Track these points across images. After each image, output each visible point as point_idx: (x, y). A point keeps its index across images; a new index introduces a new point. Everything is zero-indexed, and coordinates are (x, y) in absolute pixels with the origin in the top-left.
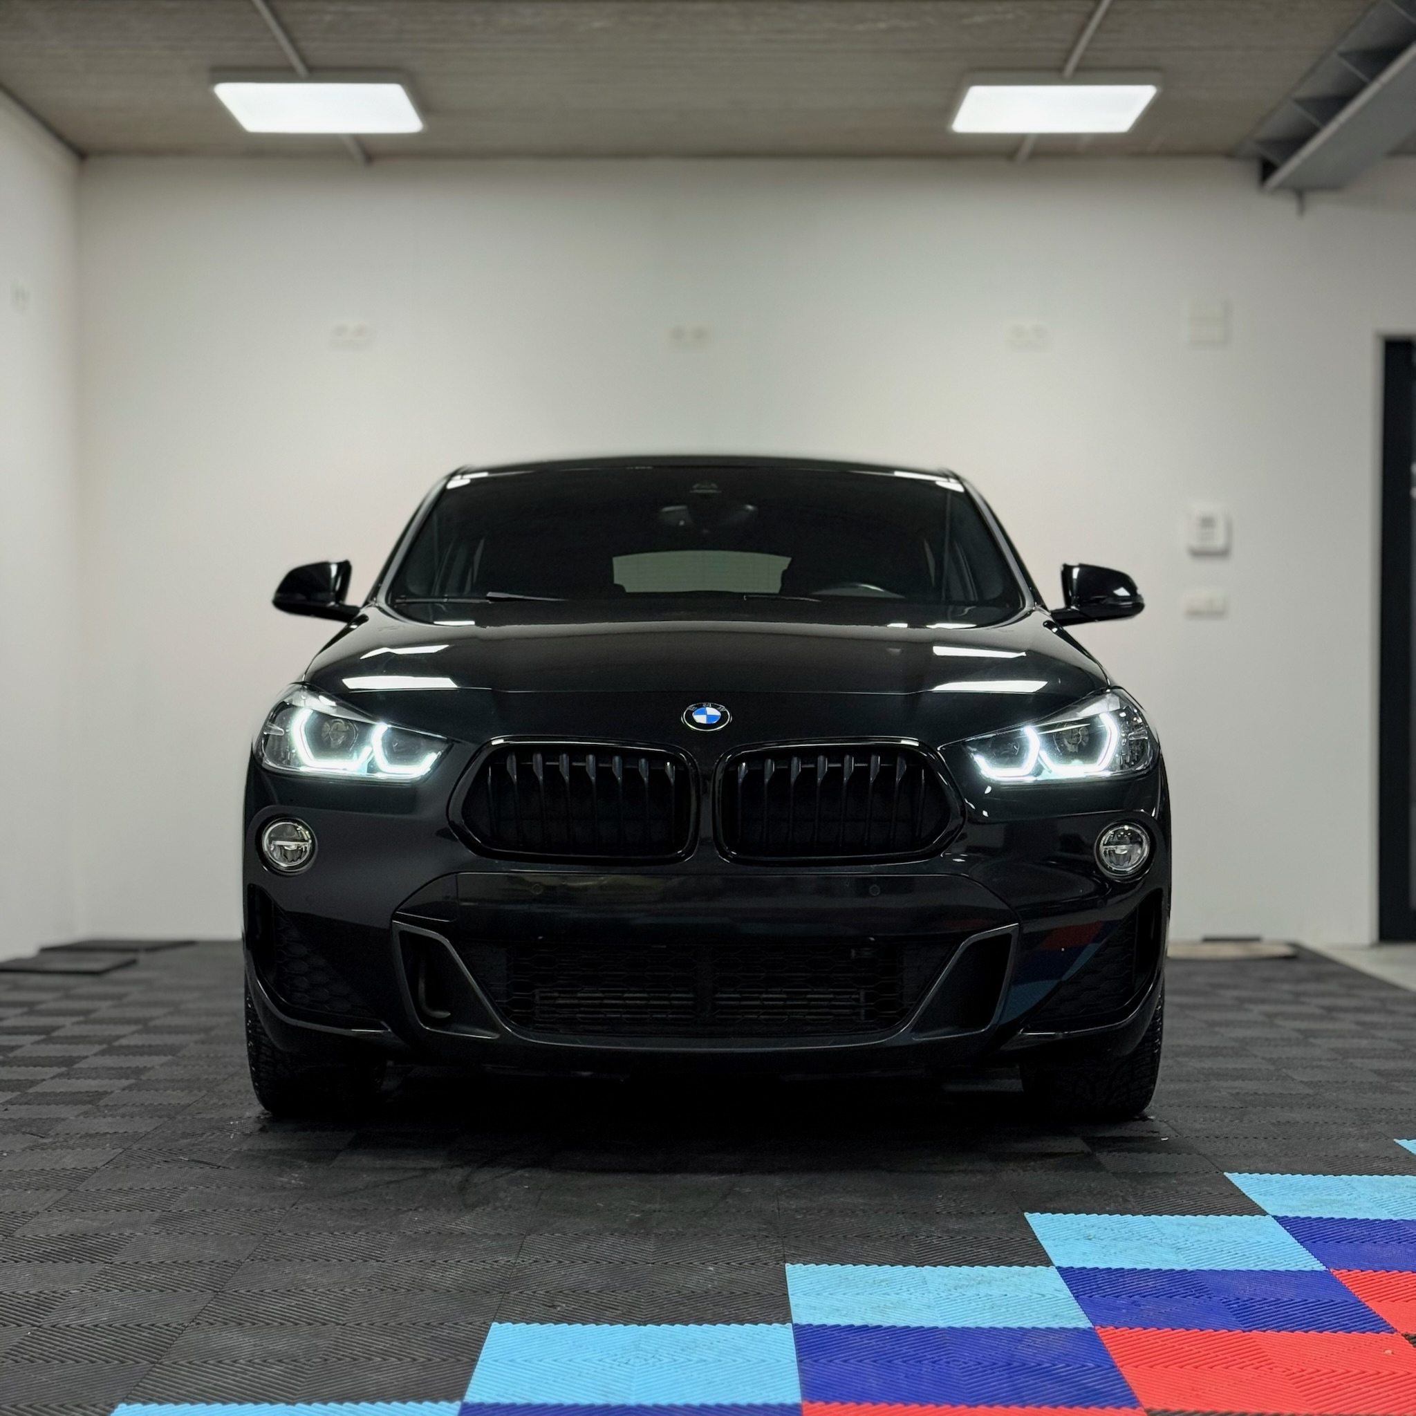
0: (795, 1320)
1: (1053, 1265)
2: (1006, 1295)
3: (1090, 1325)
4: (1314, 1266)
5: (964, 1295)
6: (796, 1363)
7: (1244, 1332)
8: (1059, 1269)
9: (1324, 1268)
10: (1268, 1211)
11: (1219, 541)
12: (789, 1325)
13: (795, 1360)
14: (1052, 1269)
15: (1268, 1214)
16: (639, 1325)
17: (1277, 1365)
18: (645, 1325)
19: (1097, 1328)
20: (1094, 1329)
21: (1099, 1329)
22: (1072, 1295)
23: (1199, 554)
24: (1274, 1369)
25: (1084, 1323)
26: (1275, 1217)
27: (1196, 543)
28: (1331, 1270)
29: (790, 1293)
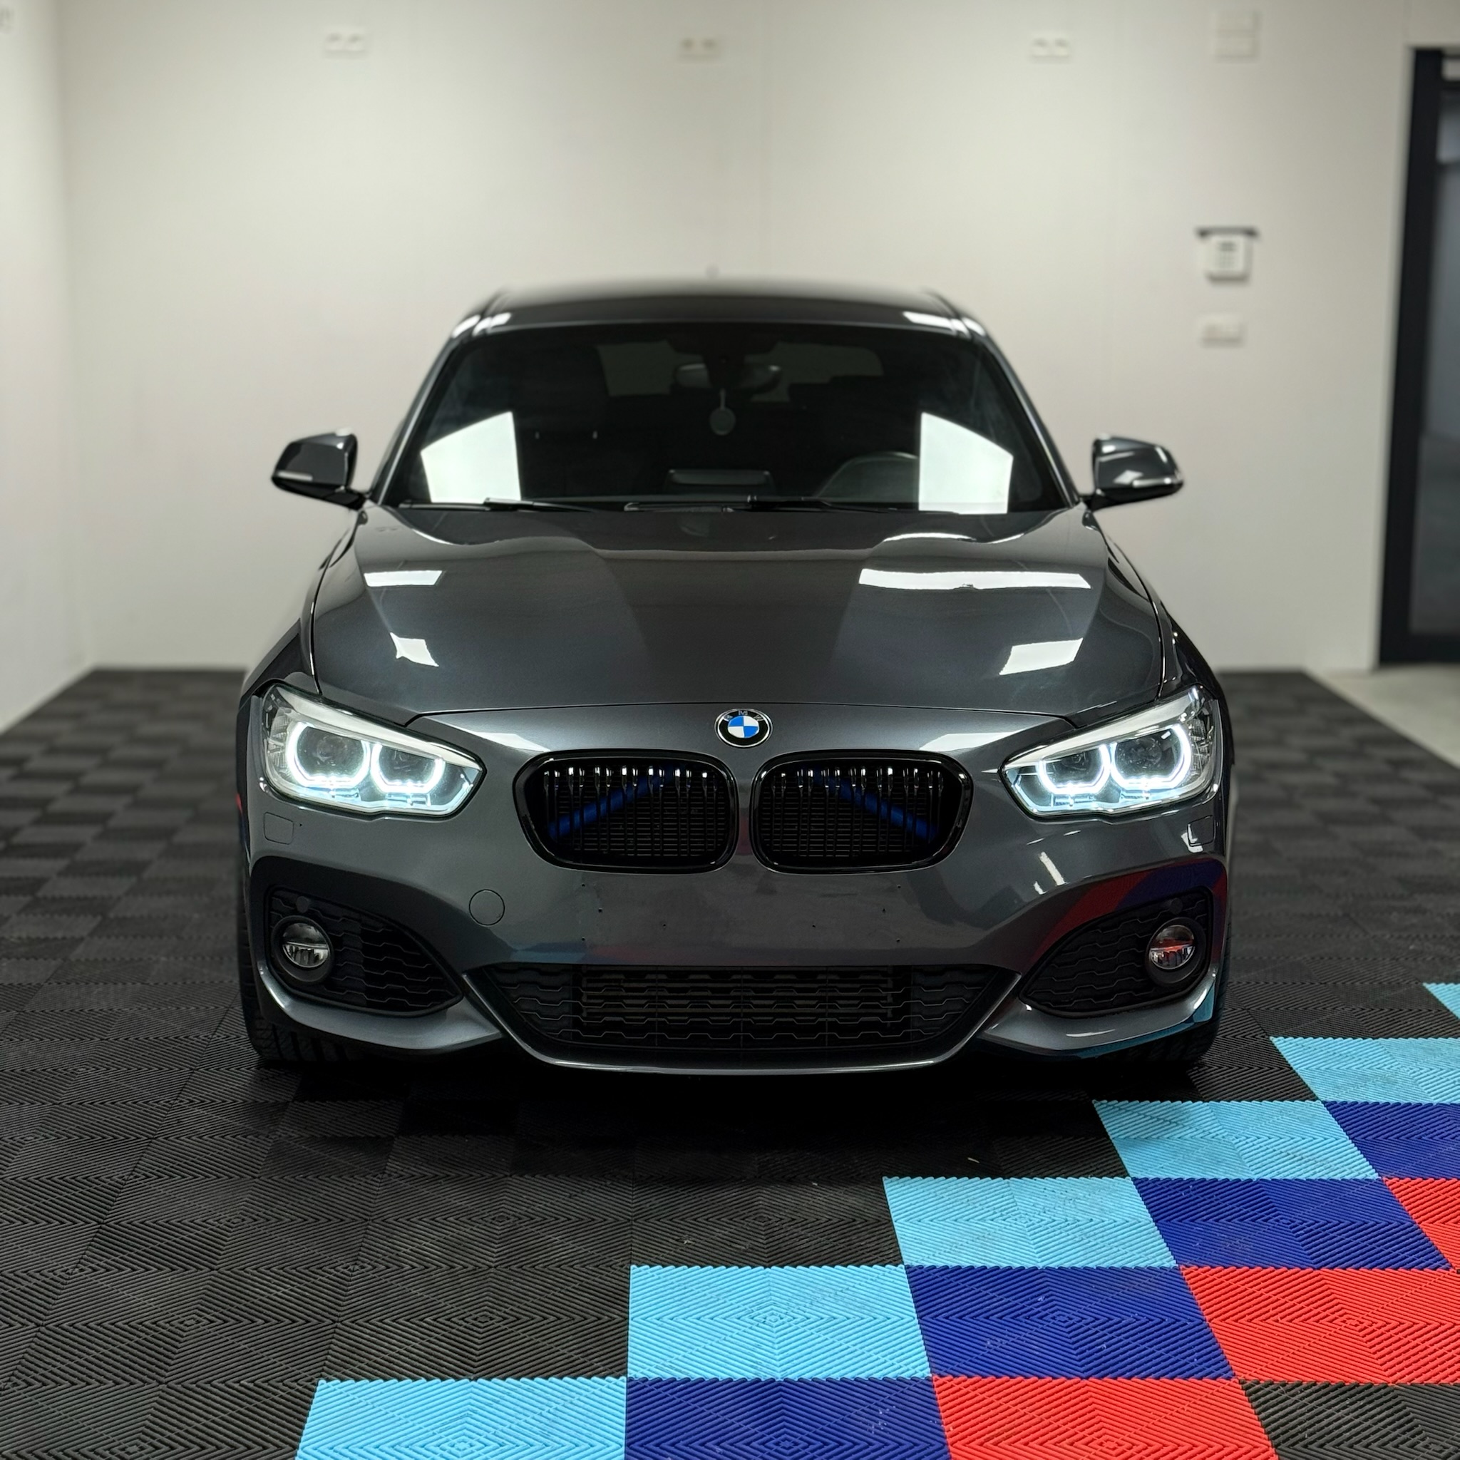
0: (907, 1262)
1: (1128, 1175)
2: (1091, 1220)
3: (1173, 1263)
4: (1368, 1173)
5: (1054, 1221)
6: (916, 1321)
7: (1314, 1269)
8: (1134, 1180)
9: (1376, 1176)
10: (1318, 1094)
11: (1238, 266)
12: (901, 1268)
13: (915, 1315)
14: (1128, 1180)
15: (1317, 1099)
16: (765, 1267)
17: (1351, 1316)
18: (770, 1267)
19: (1182, 1267)
20: (1179, 1270)
21: (1183, 1269)
22: (1151, 1219)
23: (1217, 279)
24: (1348, 1321)
25: (1169, 1262)
26: (1324, 1102)
27: (1215, 269)
28: (1384, 1179)
29: (894, 1219)
